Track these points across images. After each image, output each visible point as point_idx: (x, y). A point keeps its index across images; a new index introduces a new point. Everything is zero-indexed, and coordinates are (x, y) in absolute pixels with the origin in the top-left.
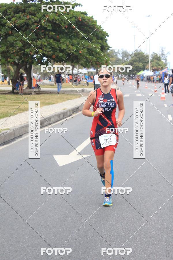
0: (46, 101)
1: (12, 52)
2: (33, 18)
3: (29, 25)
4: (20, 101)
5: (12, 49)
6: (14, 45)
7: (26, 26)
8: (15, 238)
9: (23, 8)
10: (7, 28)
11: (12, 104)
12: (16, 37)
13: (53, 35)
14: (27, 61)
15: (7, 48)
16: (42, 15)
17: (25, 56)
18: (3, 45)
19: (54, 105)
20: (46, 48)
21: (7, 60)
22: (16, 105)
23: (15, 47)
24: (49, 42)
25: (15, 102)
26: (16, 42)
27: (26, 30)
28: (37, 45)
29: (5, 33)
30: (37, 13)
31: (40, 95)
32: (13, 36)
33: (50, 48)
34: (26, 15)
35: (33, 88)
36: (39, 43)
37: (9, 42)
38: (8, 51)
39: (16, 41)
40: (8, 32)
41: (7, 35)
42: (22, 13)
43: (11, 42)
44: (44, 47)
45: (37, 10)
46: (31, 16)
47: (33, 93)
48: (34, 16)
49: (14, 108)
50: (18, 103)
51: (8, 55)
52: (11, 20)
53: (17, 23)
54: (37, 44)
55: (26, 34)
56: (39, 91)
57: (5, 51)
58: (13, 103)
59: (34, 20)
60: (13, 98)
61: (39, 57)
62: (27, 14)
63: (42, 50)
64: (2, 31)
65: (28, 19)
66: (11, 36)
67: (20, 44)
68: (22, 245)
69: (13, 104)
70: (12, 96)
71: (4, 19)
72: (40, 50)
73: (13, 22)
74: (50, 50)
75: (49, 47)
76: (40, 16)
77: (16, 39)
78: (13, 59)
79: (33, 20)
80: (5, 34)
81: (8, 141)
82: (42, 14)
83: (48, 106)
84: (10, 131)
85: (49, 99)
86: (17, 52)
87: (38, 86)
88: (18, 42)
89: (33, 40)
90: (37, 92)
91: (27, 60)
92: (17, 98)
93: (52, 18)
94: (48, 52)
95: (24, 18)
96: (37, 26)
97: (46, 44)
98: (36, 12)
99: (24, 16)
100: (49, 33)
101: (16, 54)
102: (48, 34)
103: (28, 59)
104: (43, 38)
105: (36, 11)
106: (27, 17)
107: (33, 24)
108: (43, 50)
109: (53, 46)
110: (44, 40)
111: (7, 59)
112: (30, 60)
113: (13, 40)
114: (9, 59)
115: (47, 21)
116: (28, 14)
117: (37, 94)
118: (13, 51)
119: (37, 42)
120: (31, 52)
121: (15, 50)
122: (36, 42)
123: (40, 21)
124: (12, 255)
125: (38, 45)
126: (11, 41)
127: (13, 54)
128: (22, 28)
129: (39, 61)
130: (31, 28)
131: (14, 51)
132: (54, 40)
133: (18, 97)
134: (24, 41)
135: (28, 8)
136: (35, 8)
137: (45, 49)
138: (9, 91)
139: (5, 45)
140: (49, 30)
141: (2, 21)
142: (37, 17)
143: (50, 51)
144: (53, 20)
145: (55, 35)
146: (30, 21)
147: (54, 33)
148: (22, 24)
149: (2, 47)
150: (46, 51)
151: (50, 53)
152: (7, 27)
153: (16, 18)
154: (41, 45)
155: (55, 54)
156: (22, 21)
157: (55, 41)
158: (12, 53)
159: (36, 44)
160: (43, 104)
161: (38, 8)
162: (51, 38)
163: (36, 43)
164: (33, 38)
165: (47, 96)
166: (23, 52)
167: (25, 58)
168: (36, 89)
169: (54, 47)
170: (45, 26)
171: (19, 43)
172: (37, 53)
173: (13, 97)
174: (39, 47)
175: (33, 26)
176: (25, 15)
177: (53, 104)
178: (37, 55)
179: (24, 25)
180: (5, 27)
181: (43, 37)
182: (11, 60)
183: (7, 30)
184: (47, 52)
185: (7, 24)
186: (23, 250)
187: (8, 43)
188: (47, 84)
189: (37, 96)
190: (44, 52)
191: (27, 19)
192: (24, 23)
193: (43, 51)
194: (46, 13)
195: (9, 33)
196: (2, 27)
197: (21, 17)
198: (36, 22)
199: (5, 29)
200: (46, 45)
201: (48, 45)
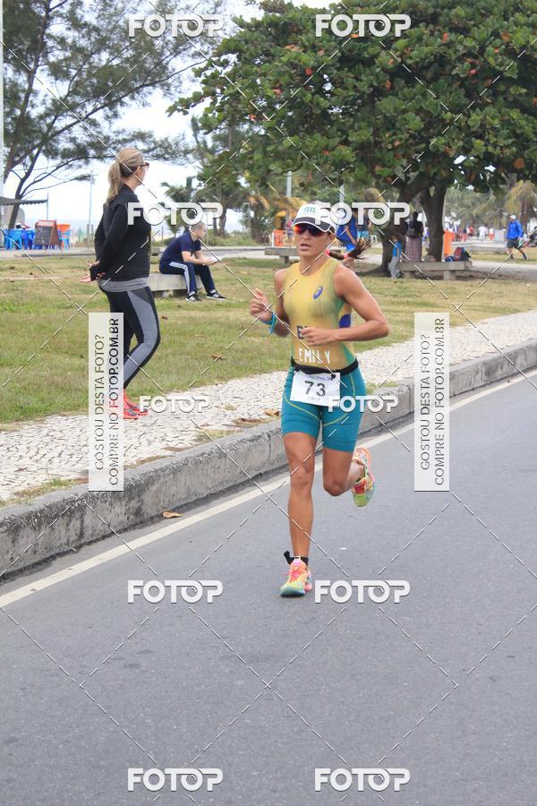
0: (494, 303)
1: (390, 147)
2: (461, 43)
3: (449, 62)
4: (410, 299)
5: (390, 137)
6: (398, 125)
7: (436, 64)
8: (474, 733)
9: (431, 11)
10: (378, 70)
11: (389, 307)
12: (404, 100)
13: (520, 94)
14: (435, 174)
15: (375, 134)
16: (490, 33)
17: (429, 161)
18: (363, 124)
19: (518, 314)
20: (496, 136)
21: (372, 171)
22: (402, 312)
23: (399, 129)
24: (507, 118)
25: (395, 300)
26: (405, 116)
27: (435, 79)
28: (469, 127)
29: (371, 86)
30: (474, 26)
31: (469, 283)
32: (396, 95)
33: (509, 137)
34: (440, 31)
35: (447, 260)
36: (476, 118)
37: (382, 113)
38: (377, 144)
39: (405, 111)
40: (379, 84)
41: (378, 92)
42: (427, 26)
43: (388, 115)
44: (490, 131)
45: (474, 15)
46: (453, 34)
47: (447, 275)
48: (466, 37)
49: (397, 318)
50: (408, 303)
51: (378, 154)
52: (393, 46)
53: (411, 58)
54: (470, 123)
55: (435, 91)
56: (466, 270)
57: (369, 142)
58: (393, 303)
59: (465, 47)
60: (387, 289)
61: (472, 165)
62: (444, 27)
63: (483, 143)
64: (361, 80)
65: (445, 44)
66: (390, 97)
67: (416, 122)
68: (501, 759)
69: (393, 308)
70: (385, 283)
71: (369, 43)
72: (478, 141)
73: (398, 53)
74: (510, 141)
75: (505, 131)
76: (484, 35)
77: (403, 107)
78: (389, 167)
79: (460, 48)
80: (372, 89)
81: (393, 421)
82: (490, 30)
83: (503, 318)
84: (399, 391)
85: (501, 295)
86: (405, 146)
87: (463, 255)
88: (411, 115)
89: (456, 109)
90: (458, 274)
91: (435, 170)
92: (399, 288)
93: (522, 41)
94: (501, 147)
95: (432, 39)
96: (473, 66)
97: (496, 123)
98: (472, 22)
99: (432, 33)
100: (508, 88)
101: (401, 152)
102: (504, 93)
103: (439, 170)
104: (487, 104)
105: (471, 20)
106: (442, 38)
107: (461, 59)
108: (488, 141)
109: (518, 132)
110: (490, 110)
111: (374, 168)
112: (444, 173)
113: (395, 109)
114: (378, 169)
115: (505, 50)
116: (447, 29)
117: (458, 278)
118: (392, 142)
119: (469, 116)
120: (450, 147)
121: (401, 139)
122: (464, 114)
123: (482, 50)
124: (475, 790)
125: (474, 127)
126: (388, 111)
127: (392, 154)
128: (424, 72)
129: (473, 177)
130: (453, 73)
131: (397, 143)
132: (524, 110)
133: (405, 285)
134: (428, 113)
135: (446, 11)
136: (469, 10)
137: (493, 140)
138: (373, 268)
139: (369, 125)
140: (510, 79)
141: (365, 49)
142: (475, 39)
143: (508, 146)
144: (523, 47)
145: (527, 94)
146: (451, 51)
147: (524, 91)
148: (427, 60)
149: (360, 128)
150: (495, 145)
151: (507, 152)
152: (378, 67)
153: (407, 39)
154: (482, 126)
155: (522, 156)
156: (426, 50)
157: (526, 115)
158: (389, 150)
159: (466, 122)
160: (485, 311)
161: (478, 10)
162: (515, 104)
163: (466, 118)
164: (458, 105)
165: (494, 286)
166: (423, 145)
167: (429, 166)
168: (456, 262)
169: (522, 134)
170: (497, 67)
171: (415, 119)
172: (466, 151)
173: (386, 287)
174: (474, 132)
175: (460, 65)
176: (436, 33)
177: (517, 311)
178: (468, 158)
179: (431, 64)
180: (372, 68)
181: (489, 101)
182: (386, 172)
183: (377, 76)
184: (498, 148)
185: (380, 59)
186: (506, 775)
187: (379, 117)
188: (485, 250)
189: (461, 286)
190: (490, 149)
191: (440, 46)
192: (432, 57)
193: (486, 145)
194: (502, 27)
195: (384, 87)
196: (362, 68)
197: (425, 37)
198: (469, 54)
199: (372, 75)
200: (498, 126)
201: (502, 125)
